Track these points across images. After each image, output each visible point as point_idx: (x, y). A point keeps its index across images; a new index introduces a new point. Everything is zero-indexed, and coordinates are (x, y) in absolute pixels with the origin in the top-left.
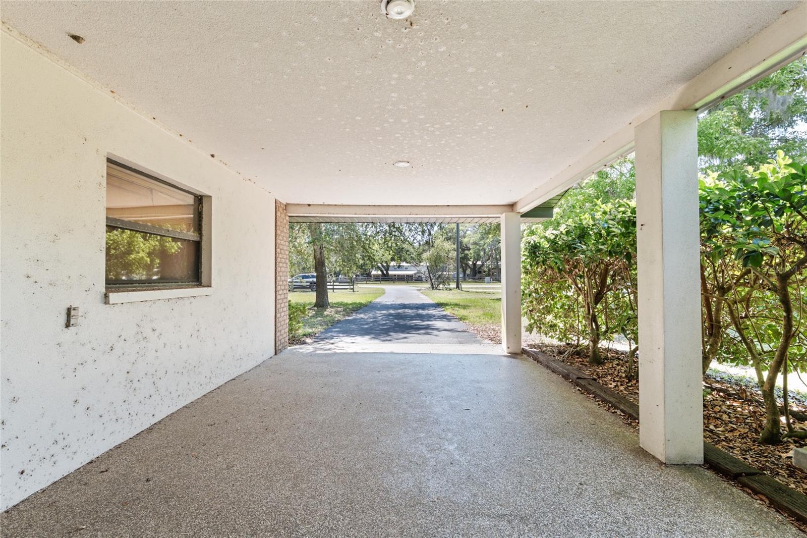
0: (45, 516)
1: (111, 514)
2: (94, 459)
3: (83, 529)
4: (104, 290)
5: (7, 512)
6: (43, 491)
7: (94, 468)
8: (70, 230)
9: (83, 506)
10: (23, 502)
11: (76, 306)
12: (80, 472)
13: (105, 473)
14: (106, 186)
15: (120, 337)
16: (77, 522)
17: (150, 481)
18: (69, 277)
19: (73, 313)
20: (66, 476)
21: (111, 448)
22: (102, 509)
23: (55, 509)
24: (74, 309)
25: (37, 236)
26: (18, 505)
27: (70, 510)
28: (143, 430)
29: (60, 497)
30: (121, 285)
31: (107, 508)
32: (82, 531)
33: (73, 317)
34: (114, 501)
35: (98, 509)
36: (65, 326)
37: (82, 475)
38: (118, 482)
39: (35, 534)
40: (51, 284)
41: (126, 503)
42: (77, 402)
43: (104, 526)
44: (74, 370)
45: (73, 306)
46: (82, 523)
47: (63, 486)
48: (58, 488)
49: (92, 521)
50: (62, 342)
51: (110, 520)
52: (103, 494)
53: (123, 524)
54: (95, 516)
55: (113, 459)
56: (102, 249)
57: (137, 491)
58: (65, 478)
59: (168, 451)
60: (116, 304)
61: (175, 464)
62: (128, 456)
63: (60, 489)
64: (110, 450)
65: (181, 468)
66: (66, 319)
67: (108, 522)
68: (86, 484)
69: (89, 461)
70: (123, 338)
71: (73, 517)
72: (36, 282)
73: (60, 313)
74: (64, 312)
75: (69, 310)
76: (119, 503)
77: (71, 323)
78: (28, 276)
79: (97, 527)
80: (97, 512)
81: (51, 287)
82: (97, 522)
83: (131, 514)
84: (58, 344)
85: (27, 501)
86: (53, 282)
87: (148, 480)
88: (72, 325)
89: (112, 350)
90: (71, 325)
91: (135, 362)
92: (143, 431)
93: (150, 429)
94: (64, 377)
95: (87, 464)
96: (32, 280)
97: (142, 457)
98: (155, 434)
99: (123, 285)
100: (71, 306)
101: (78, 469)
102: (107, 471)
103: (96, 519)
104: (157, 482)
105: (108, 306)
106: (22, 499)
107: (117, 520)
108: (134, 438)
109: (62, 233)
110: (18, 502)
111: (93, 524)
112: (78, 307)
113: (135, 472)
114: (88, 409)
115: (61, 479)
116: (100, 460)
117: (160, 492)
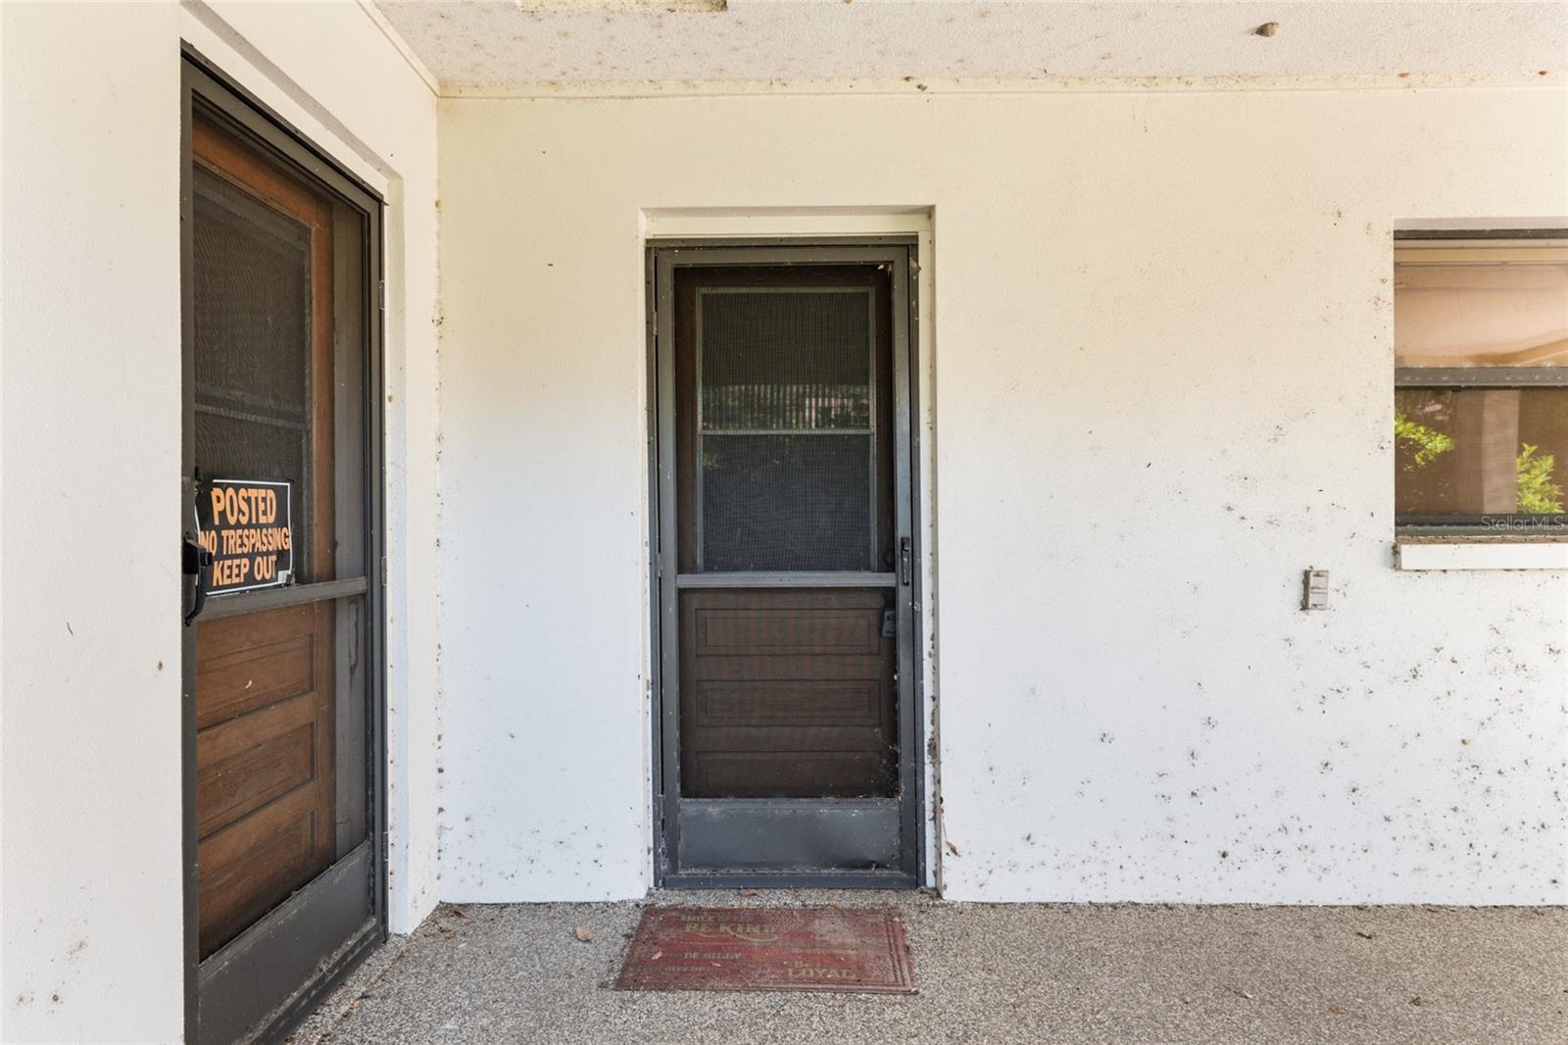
0: (1226, 944)
1: (1301, 1007)
2: (1370, 905)
3: (1246, 997)
4: (1390, 537)
5: (1198, 907)
6: (1259, 909)
7: (1357, 919)
8: (1308, 414)
9: (1278, 966)
10: (1224, 906)
11: (1325, 569)
12: (1331, 913)
13: (1364, 940)
14: (1392, 301)
15: (1438, 650)
16: (1250, 982)
17: (1419, 1004)
18: (1308, 508)
19: (1313, 581)
20: (1304, 907)
21: (1415, 904)
22: (1297, 991)
23: (1245, 945)
24: (1318, 575)
25: (1244, 434)
26: (1216, 906)
27: (1259, 959)
28: (1517, 904)
29: (1268, 931)
30: (1455, 528)
31: (1304, 993)
32: (1242, 1000)
33: (1314, 590)
34: (1326, 992)
35: (1292, 986)
36: (1300, 607)
37: (1329, 919)
38: (1364, 968)
39: (1196, 958)
40: (1270, 522)
41: (1337, 1009)
42: (1329, 766)
43: (1274, 1017)
44: (1322, 700)
45: (1316, 568)
46: (1252, 989)
47: (1288, 918)
48: (1279, 917)
49: (1268, 997)
50: (1294, 638)
51: (1290, 1016)
52: (1323, 969)
53: (1300, 1036)
54: (1278, 993)
55: (1400, 925)
56: (1385, 445)
57: (1376, 1005)
58: (1302, 908)
59: (1522, 977)
60: (1424, 571)
61: (1508, 1011)
62: (1431, 937)
63: (1279, 920)
64: (1413, 906)
65: (1511, 1028)
66: (1303, 592)
67: (1285, 1016)
68: (1318, 937)
69: (1357, 904)
70: (1447, 654)
71: (1253, 972)
72: (1243, 518)
73: (1290, 580)
74: (1299, 579)
75: (1307, 574)
76: (1329, 1001)
77: (1311, 602)
78: (1229, 508)
79: (1264, 1012)
80: (1287, 989)
81: (1270, 527)
82: (1272, 1003)
83: (1327, 1032)
84: (1286, 640)
85: (1229, 909)
86: (1274, 518)
87: (1416, 1002)
88: (1315, 605)
89: (1414, 677)
90: (1310, 606)
91: (1486, 722)
92: (1513, 906)
93: (1536, 912)
94: (1299, 709)
95: (1353, 907)
96: (1236, 514)
97: (1456, 955)
98: (1535, 928)
99: (1461, 528)
100: (1311, 567)
101: (1331, 907)
102: (1369, 938)
103: (1274, 998)
104: (1430, 1017)
105: (1399, 573)
106: (1224, 902)
107: (1299, 1023)
108: (1482, 911)
109: (1292, 420)
110: (1218, 903)
111: (1263, 1002)
112: (1327, 571)
113: (1411, 972)
114: (1354, 791)
115: (1295, 906)
116: (1378, 914)
117: (1412, 1037)
